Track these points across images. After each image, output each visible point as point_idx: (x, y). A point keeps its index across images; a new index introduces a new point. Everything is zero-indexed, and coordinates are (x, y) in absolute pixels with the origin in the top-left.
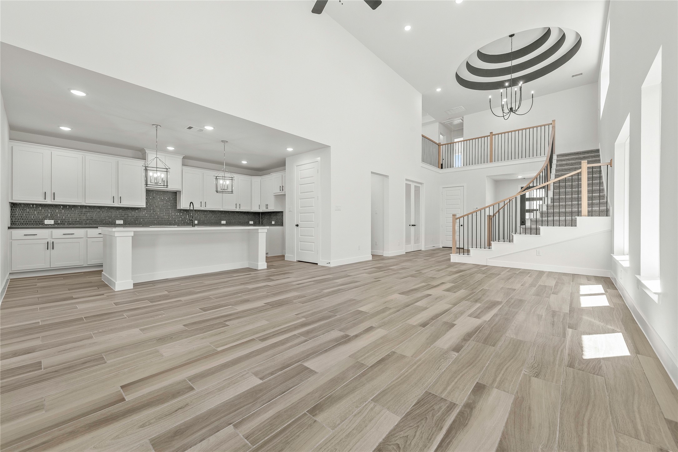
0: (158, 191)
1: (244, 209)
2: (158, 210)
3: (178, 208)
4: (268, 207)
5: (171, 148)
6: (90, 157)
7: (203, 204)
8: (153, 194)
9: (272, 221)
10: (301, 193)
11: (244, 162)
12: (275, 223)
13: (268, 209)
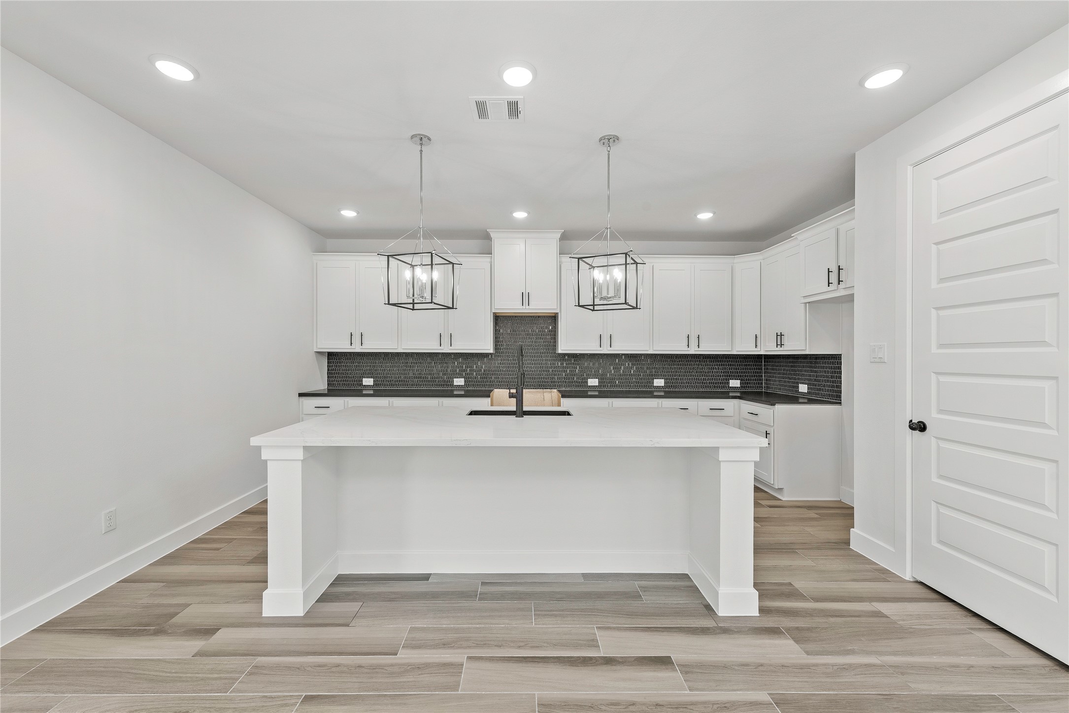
3: (560, 350)
4: (785, 340)
5: (520, 215)
7: (606, 341)
8: (506, 323)
9: (798, 383)
10: (942, 280)
11: (705, 216)
12: (808, 388)
13: (781, 349)
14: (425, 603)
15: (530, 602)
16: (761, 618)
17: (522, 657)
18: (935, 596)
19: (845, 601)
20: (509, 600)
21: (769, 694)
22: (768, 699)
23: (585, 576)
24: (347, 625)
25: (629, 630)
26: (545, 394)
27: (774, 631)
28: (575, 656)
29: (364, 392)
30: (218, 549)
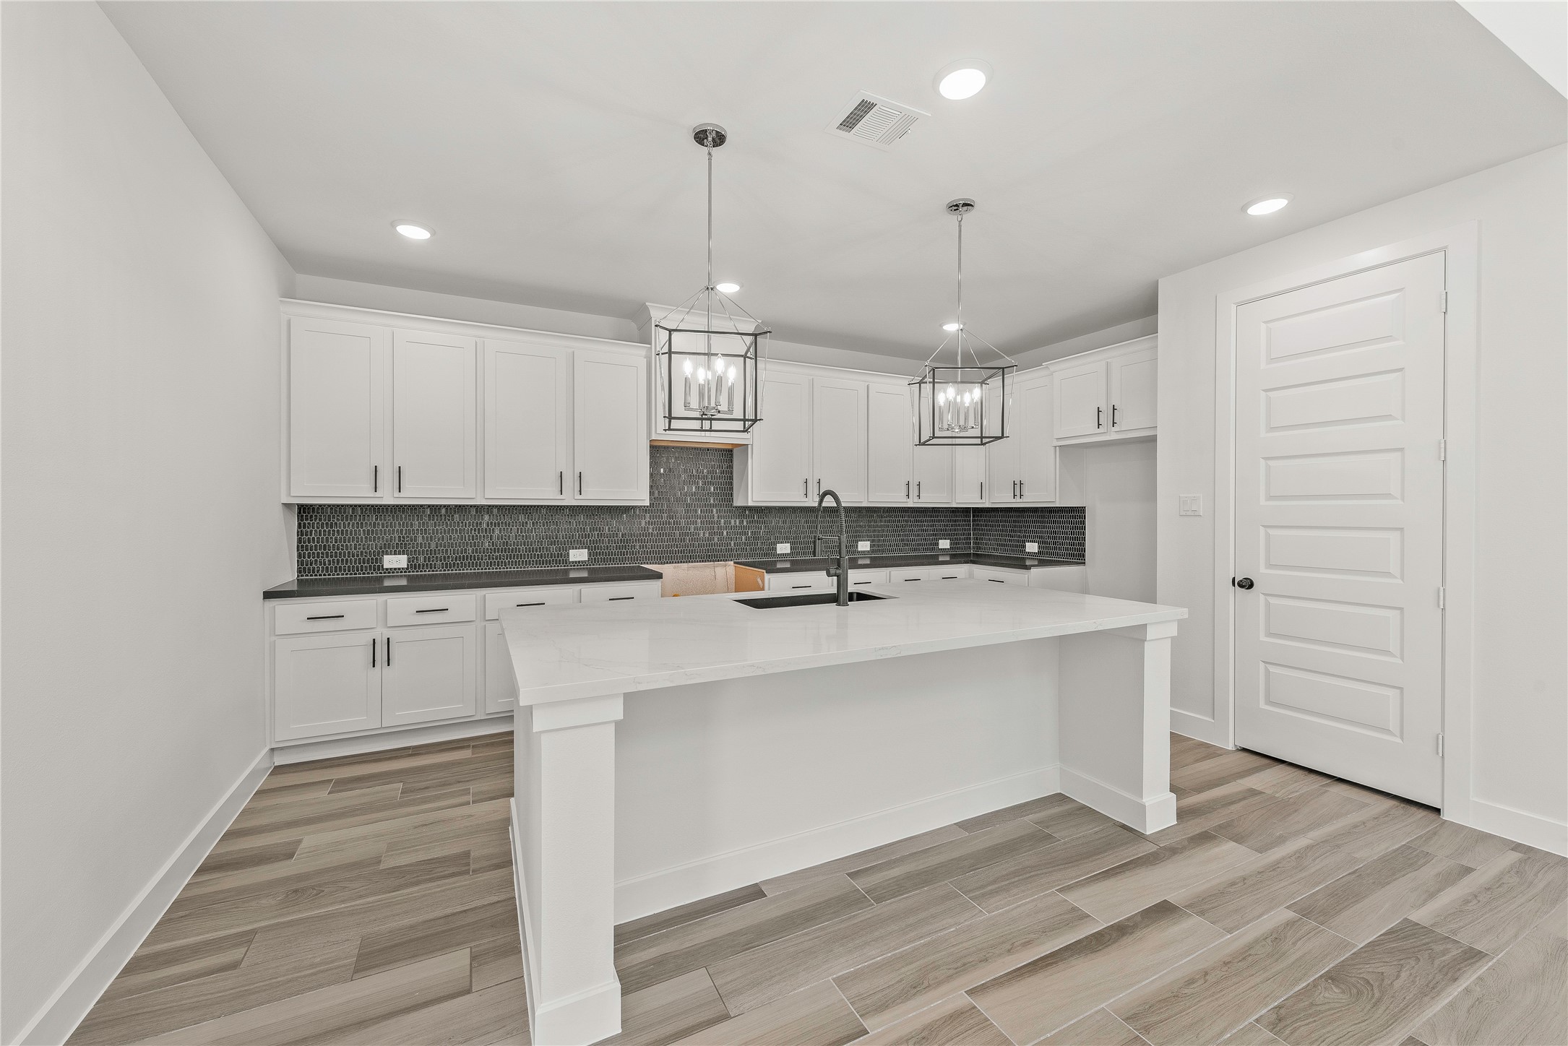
0: (682, 448)
1: (930, 499)
2: (681, 510)
3: (738, 502)
4: (1026, 490)
6: (498, 341)
8: (668, 459)
9: (1024, 542)
10: (1274, 429)
12: (1039, 547)
13: (1021, 500)
14: (806, 934)
15: (943, 883)
16: (1181, 826)
17: (1030, 964)
18: (1267, 761)
19: (1217, 785)
20: (916, 889)
21: (1288, 908)
22: (1291, 915)
23: (963, 825)
24: (726, 1017)
25: (1088, 883)
26: (717, 569)
27: (1204, 838)
28: (1081, 937)
29: (387, 583)
30: (234, 965)
